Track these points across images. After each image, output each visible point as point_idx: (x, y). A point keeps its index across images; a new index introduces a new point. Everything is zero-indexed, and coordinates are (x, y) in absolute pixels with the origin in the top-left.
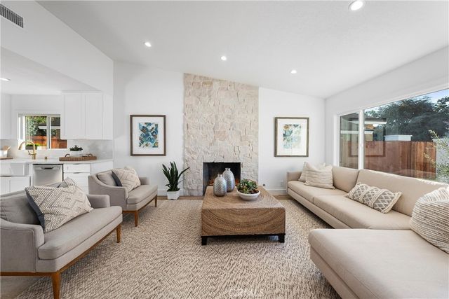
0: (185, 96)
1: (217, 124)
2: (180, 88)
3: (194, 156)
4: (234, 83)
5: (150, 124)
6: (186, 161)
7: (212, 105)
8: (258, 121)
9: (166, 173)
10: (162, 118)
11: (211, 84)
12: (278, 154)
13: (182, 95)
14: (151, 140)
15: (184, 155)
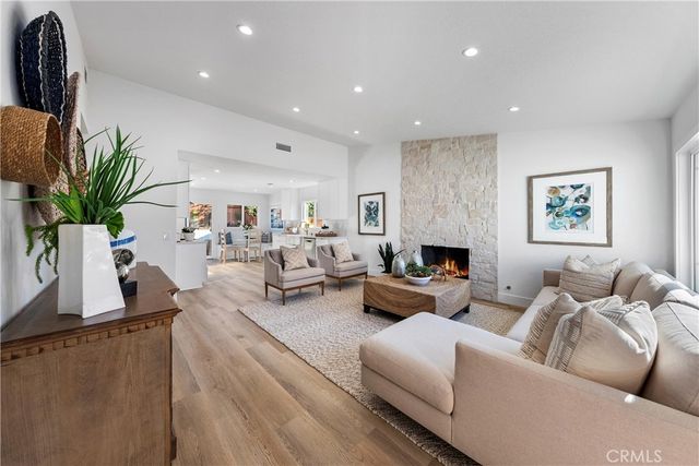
0: (402, 168)
1: (436, 197)
2: (396, 160)
3: (411, 236)
4: (459, 138)
5: (372, 203)
6: (403, 242)
7: (430, 173)
8: (496, 187)
9: (381, 253)
10: (381, 196)
11: (430, 146)
12: (535, 239)
13: (400, 167)
14: (373, 219)
15: (401, 236)
